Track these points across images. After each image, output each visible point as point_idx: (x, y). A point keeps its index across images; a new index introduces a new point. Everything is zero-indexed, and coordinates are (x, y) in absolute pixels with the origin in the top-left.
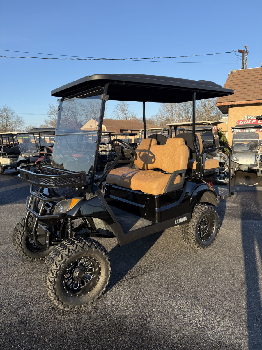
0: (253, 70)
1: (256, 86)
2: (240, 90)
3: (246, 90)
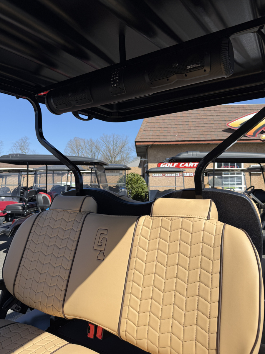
1: (176, 126)
2: (160, 129)
3: (167, 129)
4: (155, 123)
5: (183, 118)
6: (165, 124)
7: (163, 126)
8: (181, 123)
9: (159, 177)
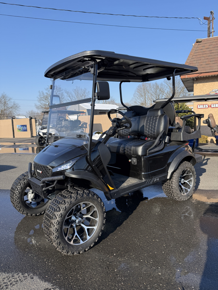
4: (202, 55)
6: (212, 54)
7: (210, 57)
9: (204, 109)
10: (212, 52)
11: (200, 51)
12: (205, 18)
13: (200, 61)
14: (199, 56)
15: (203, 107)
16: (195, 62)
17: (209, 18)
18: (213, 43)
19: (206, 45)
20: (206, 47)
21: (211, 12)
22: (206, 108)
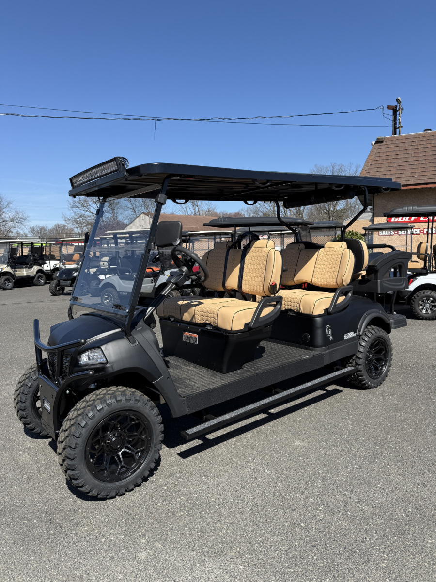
0: (411, 137)
1: (416, 163)
3: (400, 168)
4: (385, 160)
5: (427, 150)
6: (399, 160)
7: (395, 164)
8: (423, 158)
9: (389, 236)
10: (400, 156)
11: (382, 154)
12: (389, 107)
13: (382, 170)
14: (380, 162)
15: (387, 234)
16: (376, 170)
17: (396, 106)
18: (400, 145)
19: (390, 146)
20: (391, 150)
21: (398, 100)
22: (391, 235)
